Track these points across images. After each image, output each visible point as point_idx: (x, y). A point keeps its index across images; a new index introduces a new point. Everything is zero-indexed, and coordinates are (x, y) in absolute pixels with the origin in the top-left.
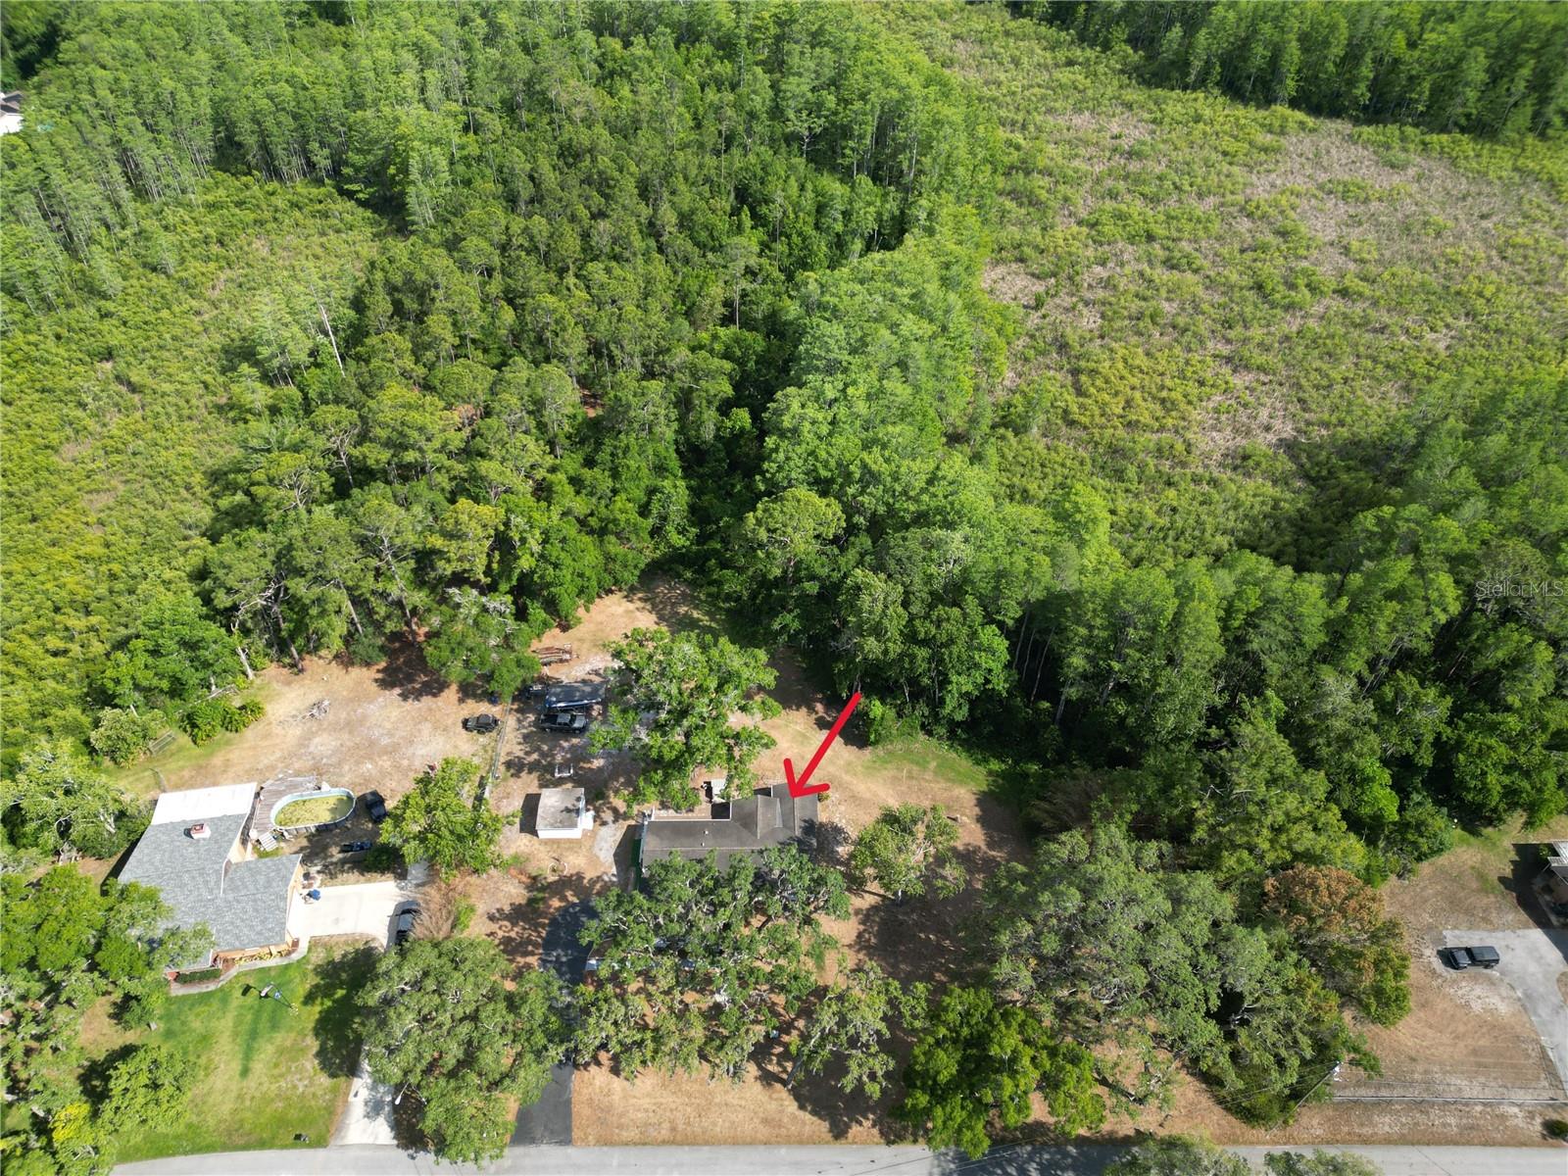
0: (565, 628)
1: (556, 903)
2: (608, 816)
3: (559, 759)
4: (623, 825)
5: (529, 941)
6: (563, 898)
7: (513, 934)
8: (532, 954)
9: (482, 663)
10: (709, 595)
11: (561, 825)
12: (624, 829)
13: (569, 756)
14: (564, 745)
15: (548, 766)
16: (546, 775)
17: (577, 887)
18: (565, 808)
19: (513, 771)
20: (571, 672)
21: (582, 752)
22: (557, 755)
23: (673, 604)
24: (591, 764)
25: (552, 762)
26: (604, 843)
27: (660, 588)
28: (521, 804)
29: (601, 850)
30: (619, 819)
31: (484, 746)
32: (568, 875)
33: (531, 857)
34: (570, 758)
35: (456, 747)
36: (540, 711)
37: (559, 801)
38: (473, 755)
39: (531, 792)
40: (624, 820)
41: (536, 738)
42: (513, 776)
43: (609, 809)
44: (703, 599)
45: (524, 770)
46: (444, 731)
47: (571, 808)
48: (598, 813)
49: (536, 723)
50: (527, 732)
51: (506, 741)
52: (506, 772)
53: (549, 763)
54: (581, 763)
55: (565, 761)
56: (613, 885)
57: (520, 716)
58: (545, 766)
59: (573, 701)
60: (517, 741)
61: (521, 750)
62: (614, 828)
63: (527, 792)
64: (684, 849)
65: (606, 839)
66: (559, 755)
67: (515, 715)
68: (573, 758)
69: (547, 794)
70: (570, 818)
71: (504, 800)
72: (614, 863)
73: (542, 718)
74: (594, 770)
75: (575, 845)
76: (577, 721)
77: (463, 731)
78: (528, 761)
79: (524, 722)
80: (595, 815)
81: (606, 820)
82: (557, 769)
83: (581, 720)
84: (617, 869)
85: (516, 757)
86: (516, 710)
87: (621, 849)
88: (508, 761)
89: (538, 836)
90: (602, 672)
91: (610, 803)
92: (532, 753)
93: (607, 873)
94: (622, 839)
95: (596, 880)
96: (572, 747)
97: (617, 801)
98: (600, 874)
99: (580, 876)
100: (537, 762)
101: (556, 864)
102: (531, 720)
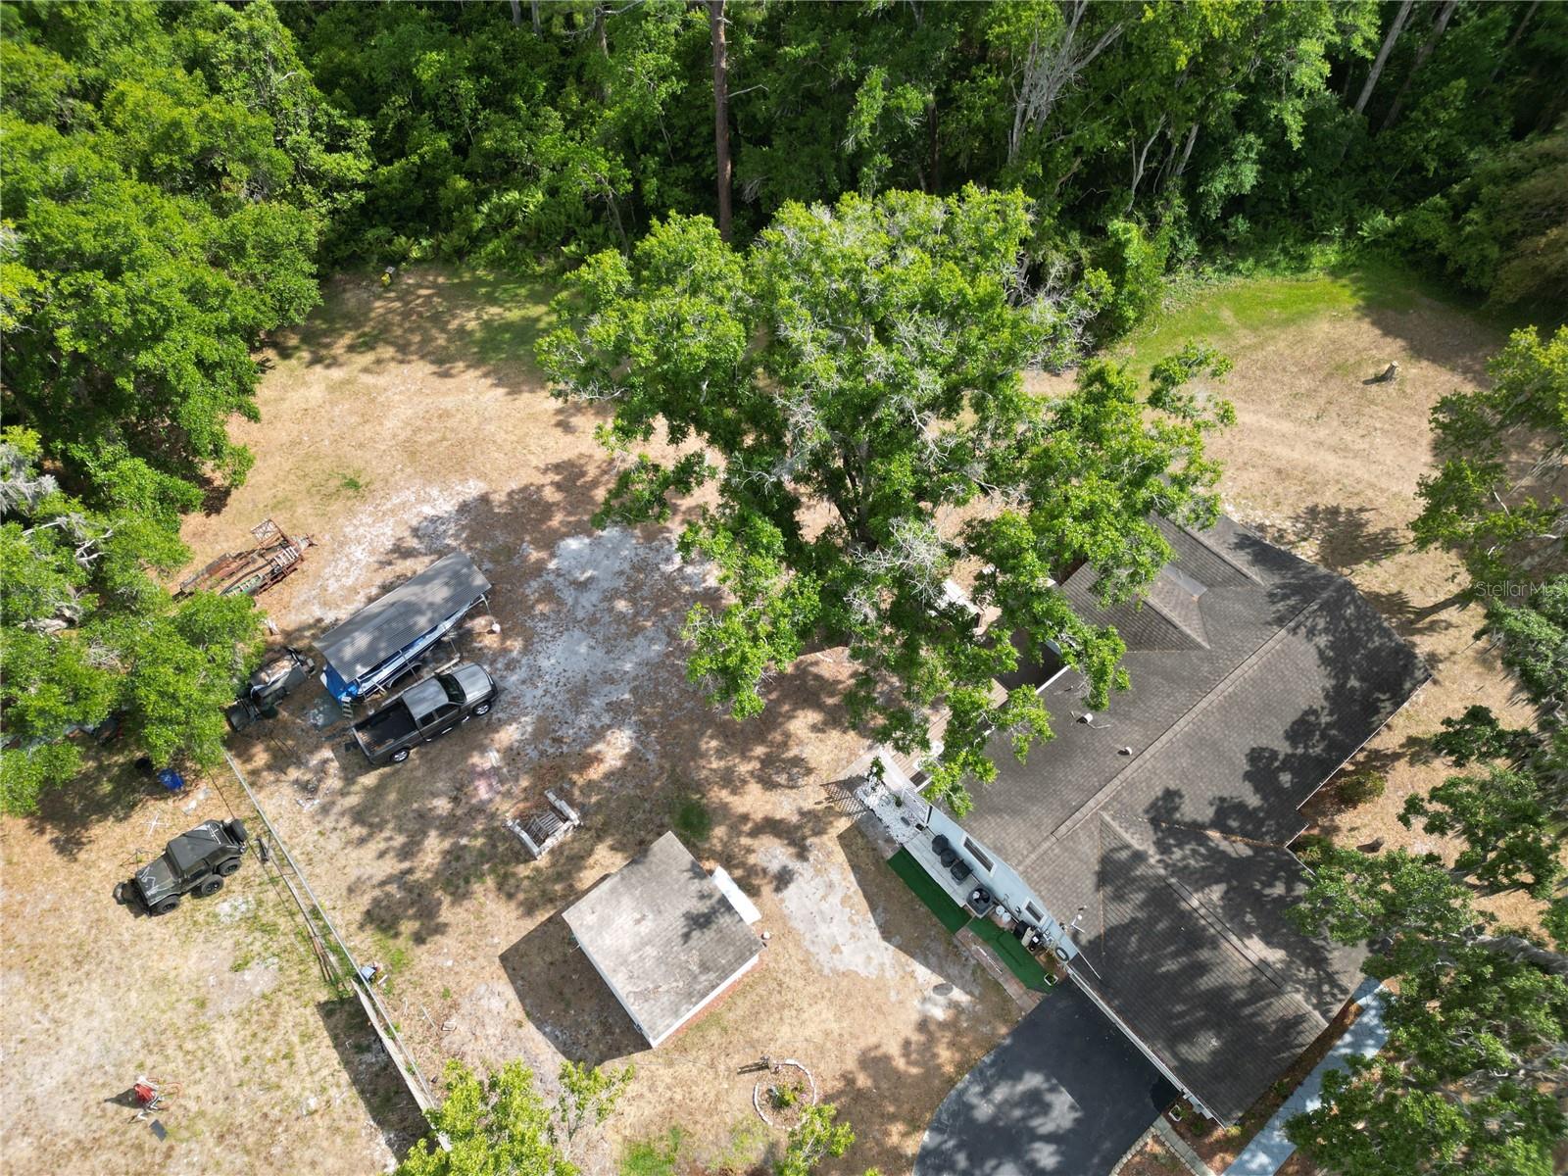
0: (216, 501)
2: (772, 854)
3: (508, 812)
4: (828, 848)
6: (894, 1164)
9: (77, 695)
10: (495, 263)
11: (712, 976)
12: (840, 856)
13: (525, 783)
14: (487, 766)
15: (494, 846)
16: (511, 869)
17: (896, 1100)
18: (680, 926)
19: (408, 927)
20: (333, 586)
21: (551, 751)
22: (491, 800)
23: (436, 319)
24: (601, 761)
25: (495, 829)
26: (824, 930)
27: (378, 304)
28: (510, 993)
29: (836, 949)
30: (804, 838)
31: (253, 922)
32: (840, 1085)
33: (681, 1119)
34: (533, 786)
35: (160, 983)
36: (340, 724)
37: (644, 917)
38: (236, 969)
39: (515, 939)
40: (819, 832)
41: (392, 797)
42: (419, 939)
43: (755, 833)
44: (491, 278)
45: (440, 903)
46: (78, 963)
47: (703, 907)
48: (743, 865)
49: (358, 761)
50: (352, 800)
51: (310, 862)
52: (391, 942)
53: (490, 837)
54: (575, 777)
55: (526, 799)
56: (976, 1019)
57: (294, 773)
58: (487, 850)
59: (411, 645)
60: (349, 843)
61: (382, 855)
62: (818, 872)
63: (503, 948)
64: (1100, 796)
65: (821, 912)
66: (498, 798)
67: (277, 781)
68: (541, 778)
69: (591, 919)
70: (723, 938)
71: (453, 1022)
72: (904, 957)
73: (362, 738)
74: (623, 769)
75: (761, 990)
76: (464, 685)
77: (147, 924)
78: (427, 870)
79: (320, 781)
80: (739, 873)
81: (774, 867)
82: (524, 835)
83: (473, 675)
84: (927, 965)
85: (383, 884)
86: (269, 768)
87: (885, 910)
88: (368, 912)
89: (649, 1047)
90: (414, 543)
91: (745, 818)
92: (419, 843)
93: (925, 1000)
94: (860, 883)
95: (922, 1038)
96: (511, 755)
97: (754, 802)
98: (915, 1017)
99: (874, 1062)
100: (454, 855)
101: (766, 1082)
102: (336, 764)
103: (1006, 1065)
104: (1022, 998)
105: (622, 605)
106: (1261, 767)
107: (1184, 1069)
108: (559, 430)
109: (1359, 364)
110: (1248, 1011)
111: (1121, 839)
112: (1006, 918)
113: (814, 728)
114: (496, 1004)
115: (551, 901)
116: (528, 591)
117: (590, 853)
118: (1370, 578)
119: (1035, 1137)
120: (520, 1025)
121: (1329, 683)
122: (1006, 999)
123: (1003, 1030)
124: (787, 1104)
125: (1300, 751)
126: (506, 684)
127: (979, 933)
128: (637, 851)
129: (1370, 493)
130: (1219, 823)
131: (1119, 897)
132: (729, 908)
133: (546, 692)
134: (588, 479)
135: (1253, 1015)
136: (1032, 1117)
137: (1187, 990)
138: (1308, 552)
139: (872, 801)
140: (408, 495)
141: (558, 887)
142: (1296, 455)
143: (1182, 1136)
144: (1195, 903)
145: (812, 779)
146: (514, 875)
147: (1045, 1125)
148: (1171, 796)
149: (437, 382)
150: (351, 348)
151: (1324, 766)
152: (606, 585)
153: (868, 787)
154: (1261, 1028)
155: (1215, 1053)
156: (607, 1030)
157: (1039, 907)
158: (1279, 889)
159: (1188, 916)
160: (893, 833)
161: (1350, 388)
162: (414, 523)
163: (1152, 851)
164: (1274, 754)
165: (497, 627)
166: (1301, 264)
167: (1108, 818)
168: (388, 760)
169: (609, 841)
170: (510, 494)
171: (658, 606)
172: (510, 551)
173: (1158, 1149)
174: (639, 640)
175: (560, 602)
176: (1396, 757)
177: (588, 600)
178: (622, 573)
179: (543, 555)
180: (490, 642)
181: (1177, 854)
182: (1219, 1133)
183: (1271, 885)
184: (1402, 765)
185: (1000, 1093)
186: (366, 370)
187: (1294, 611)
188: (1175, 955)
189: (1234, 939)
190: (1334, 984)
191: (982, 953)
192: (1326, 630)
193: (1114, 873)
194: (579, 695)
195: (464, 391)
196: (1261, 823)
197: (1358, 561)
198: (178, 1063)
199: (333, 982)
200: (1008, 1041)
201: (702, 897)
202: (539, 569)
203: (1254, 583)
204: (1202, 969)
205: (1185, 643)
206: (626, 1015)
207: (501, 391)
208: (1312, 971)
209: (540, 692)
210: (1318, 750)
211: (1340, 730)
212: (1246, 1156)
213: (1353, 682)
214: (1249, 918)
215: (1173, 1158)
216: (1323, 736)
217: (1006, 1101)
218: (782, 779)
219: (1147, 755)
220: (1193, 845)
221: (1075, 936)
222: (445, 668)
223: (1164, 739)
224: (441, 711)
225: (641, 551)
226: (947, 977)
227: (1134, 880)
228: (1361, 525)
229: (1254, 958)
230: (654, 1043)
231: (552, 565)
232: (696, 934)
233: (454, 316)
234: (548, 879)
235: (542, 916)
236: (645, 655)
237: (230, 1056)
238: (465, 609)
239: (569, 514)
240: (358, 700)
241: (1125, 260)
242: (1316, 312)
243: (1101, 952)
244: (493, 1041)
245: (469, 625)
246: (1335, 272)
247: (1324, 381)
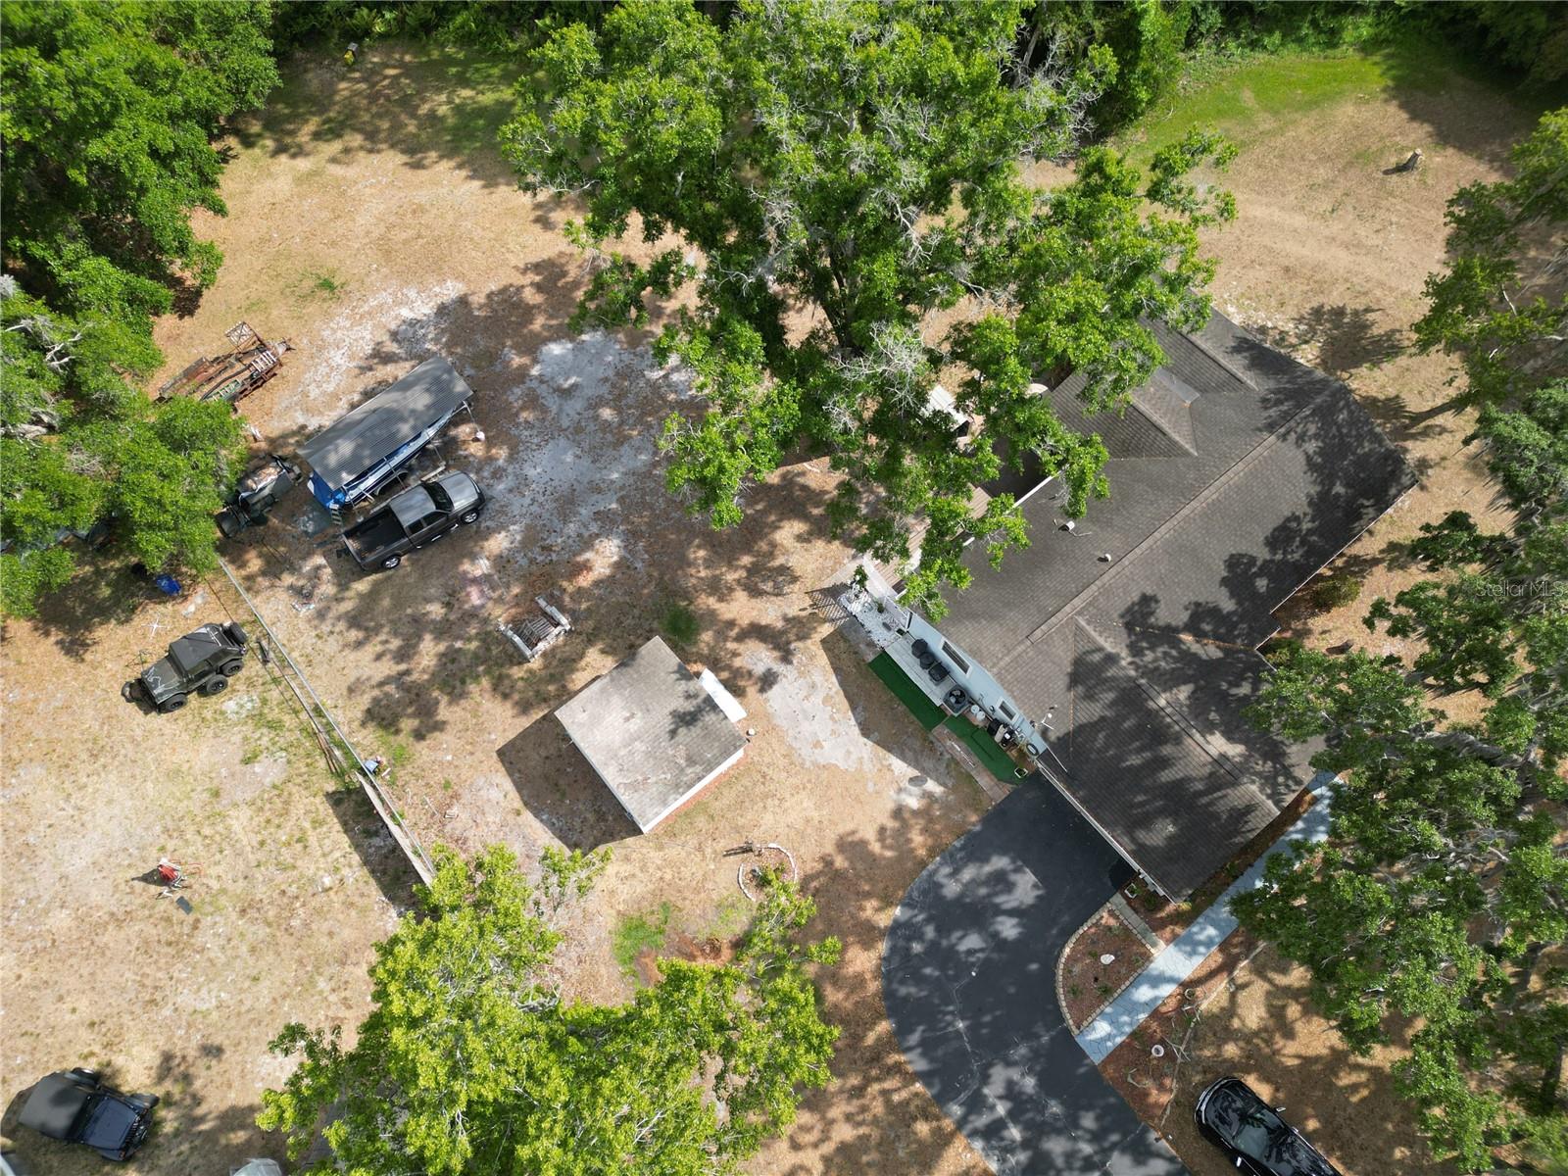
0: (187, 303)
1: (863, 961)
2: (757, 657)
3: (500, 618)
4: (812, 653)
5: (902, 1116)
6: (867, 934)
7: (844, 1133)
8: (943, 1140)
9: (63, 502)
10: (465, 39)
11: (698, 769)
12: (823, 659)
13: (516, 590)
14: (478, 573)
15: (488, 649)
16: (504, 671)
17: (870, 880)
18: (667, 723)
19: (408, 724)
20: (314, 392)
21: (540, 559)
22: (483, 606)
23: (407, 103)
24: (589, 569)
25: (488, 633)
26: (806, 727)
27: (343, 85)
28: (508, 785)
29: (817, 744)
30: (789, 643)
31: (258, 718)
32: (819, 866)
33: (670, 896)
34: (525, 592)
35: (174, 774)
36: (331, 531)
37: (633, 715)
38: (247, 761)
39: (511, 735)
40: (802, 637)
41: (386, 602)
42: (419, 735)
43: (741, 638)
44: (461, 56)
45: (437, 702)
46: (95, 756)
47: (689, 706)
48: (729, 667)
49: (350, 568)
50: (347, 606)
51: (310, 664)
52: (392, 738)
53: (483, 641)
54: (565, 584)
55: (517, 605)
56: (947, 808)
57: (288, 579)
58: (481, 652)
59: (395, 453)
60: (346, 645)
61: (379, 657)
62: (801, 674)
63: (500, 743)
64: (1076, 601)
65: (804, 711)
66: (490, 605)
67: (273, 586)
68: (532, 585)
69: (582, 717)
70: (708, 734)
71: (455, 811)
72: (881, 752)
73: (352, 545)
74: (612, 577)
75: (746, 781)
76: (450, 493)
77: (156, 720)
78: (424, 671)
79: (314, 587)
80: (725, 675)
81: (759, 669)
82: (517, 639)
83: (459, 483)
84: (904, 759)
85: (381, 684)
86: (264, 573)
87: (865, 709)
88: (369, 711)
89: (640, 832)
90: (392, 347)
91: (731, 624)
92: (416, 645)
93: (900, 790)
94: (841, 684)
95: (896, 824)
96: (501, 562)
97: (741, 608)
98: (891, 806)
99: (850, 846)
100: (449, 658)
101: (751, 863)
102: (329, 570)
103: (975, 848)
104: (992, 788)
105: (607, 413)
106: (1238, 573)
107: (1140, 852)
108: (537, 228)
109: (1381, 151)
110: (1204, 800)
111: (1094, 642)
112: (981, 716)
113: (800, 538)
114: (495, 794)
115: (545, 700)
116: (511, 398)
117: (582, 656)
118: (1368, 382)
119: (999, 911)
120: (518, 813)
121: (1314, 490)
122: (978, 790)
123: (974, 818)
124: (769, 883)
125: (1279, 556)
126: (494, 493)
127: (954, 730)
128: (626, 655)
129: (1378, 293)
130: (1192, 627)
131: (1090, 696)
132: (715, 707)
133: (533, 500)
134: (569, 279)
135: (1211, 803)
136: (996, 894)
137: (1148, 782)
138: (1307, 356)
139: (855, 608)
140: (385, 297)
141: (551, 688)
142: (1305, 252)
143: (1136, 911)
144: (1162, 702)
145: (796, 587)
146: (508, 676)
147: (1007, 901)
148: (1147, 600)
149: (409, 173)
150: (317, 136)
151: (1301, 571)
152: (589, 392)
153: (851, 594)
154: (1216, 816)
155: (1171, 838)
156: (601, 817)
157: (1012, 706)
158: (1245, 689)
159: (1154, 715)
160: (875, 638)
161: (1370, 178)
162: (393, 327)
163: (1124, 654)
164: (1253, 560)
165: (481, 435)
166: (1332, 38)
167: (1083, 623)
168: (379, 567)
169: (600, 646)
170: (489, 296)
171: (644, 414)
172: (492, 356)
173: (1112, 922)
174: (625, 449)
175: (544, 410)
176: (1375, 562)
177: (574, 406)
178: (606, 380)
179: (525, 360)
180: (476, 450)
181: (1149, 656)
182: (1171, 907)
183: (1238, 685)
184: (1379, 570)
185: (967, 874)
186: (334, 160)
187: (1286, 417)
188: (1139, 750)
189: (1198, 736)
190: (1289, 775)
191: (957, 748)
192: (1316, 436)
193: (1086, 674)
194: (567, 503)
195: (437, 183)
196: (1234, 626)
197: (1357, 365)
198: (197, 846)
199: (339, 774)
200: (978, 828)
201: (688, 697)
202: (522, 375)
203: (1248, 388)
204: (1164, 763)
205: (1173, 449)
206: (619, 803)
207: (477, 184)
208: (1270, 764)
209: (528, 501)
210: (1296, 556)
211: (1321, 536)
212: (1195, 929)
213: (1339, 489)
214: (1213, 716)
215: (1126, 930)
216: (1303, 543)
217: (973, 881)
218: (768, 586)
219: (1126, 562)
220: (1165, 648)
221: (1044, 733)
222: (431, 476)
223: (1144, 545)
224: (429, 518)
225: (626, 357)
226: (922, 770)
227: (1106, 680)
228: (1365, 327)
229: (1214, 752)
230: (645, 829)
231: (535, 371)
232: (682, 731)
233: (424, 100)
234: (541, 680)
235: (537, 714)
236: (632, 464)
237: (247, 840)
238: (447, 417)
239: (551, 317)
240: (346, 508)
241: (1140, 33)
242: (1341, 93)
243: (1069, 748)
244: (494, 828)
245: (453, 432)
246: (1367, 47)
247: (1343, 171)
